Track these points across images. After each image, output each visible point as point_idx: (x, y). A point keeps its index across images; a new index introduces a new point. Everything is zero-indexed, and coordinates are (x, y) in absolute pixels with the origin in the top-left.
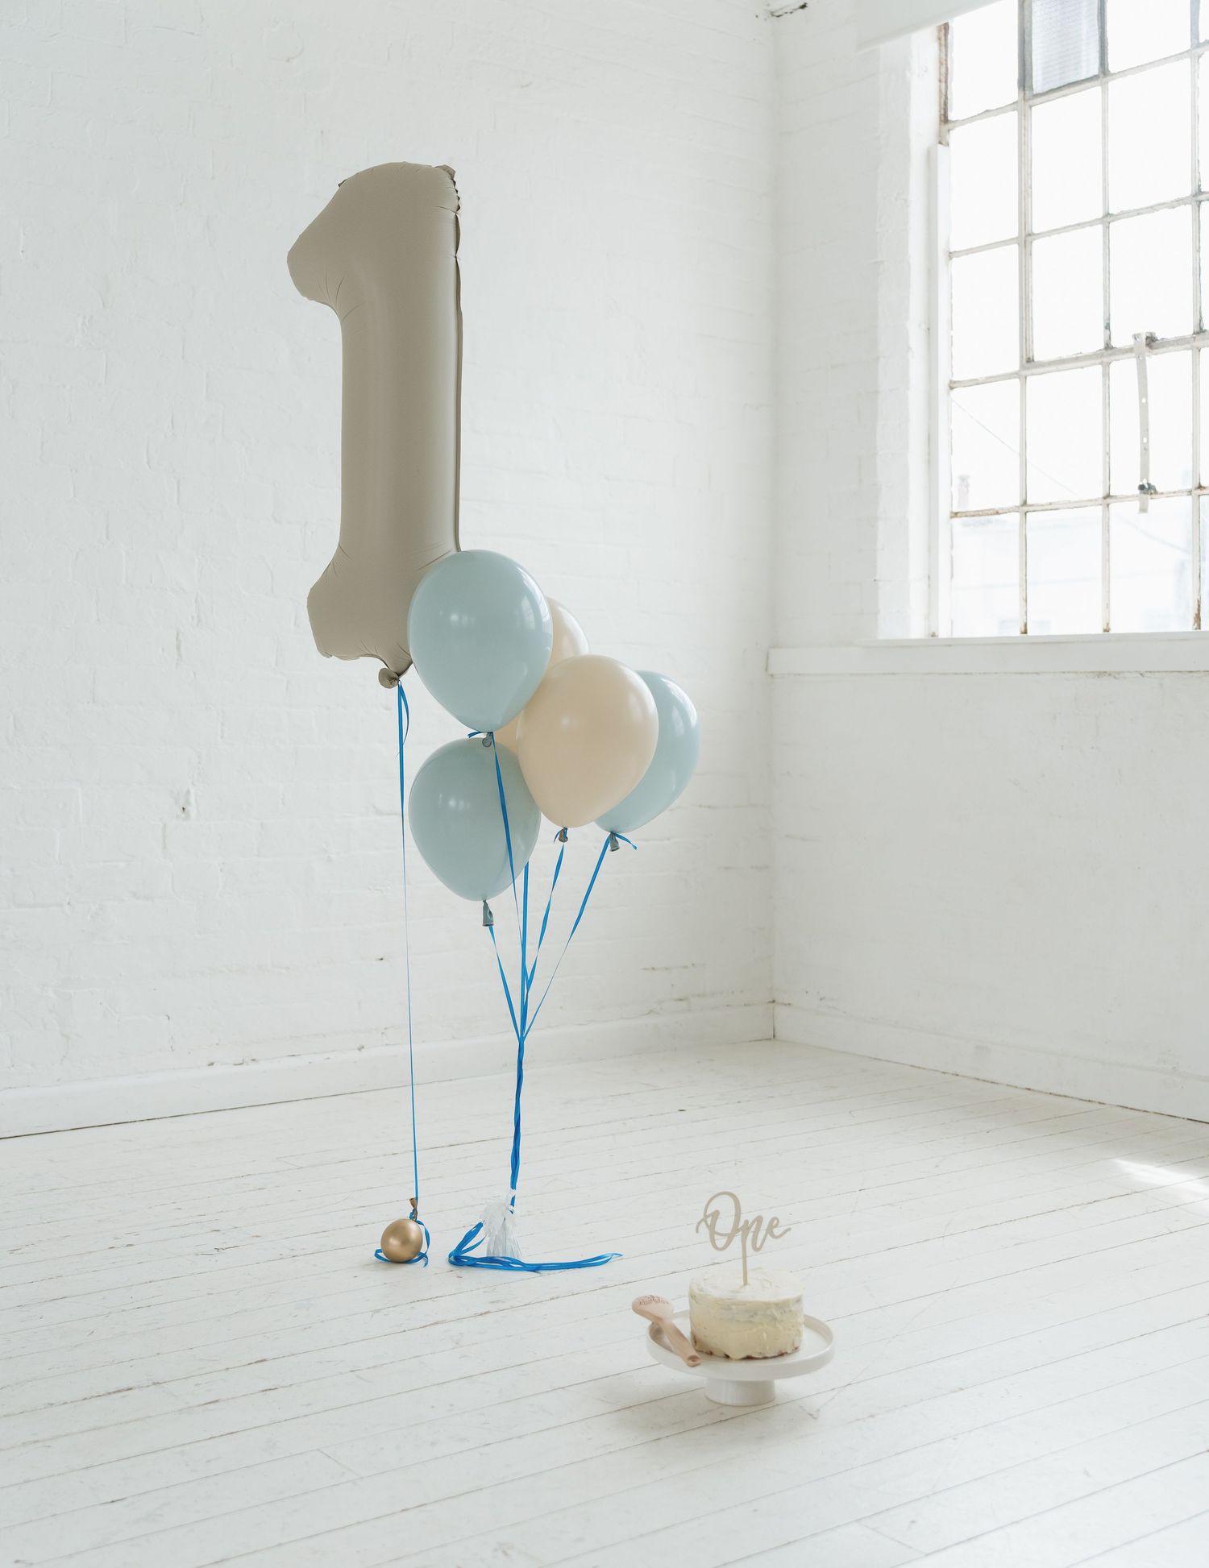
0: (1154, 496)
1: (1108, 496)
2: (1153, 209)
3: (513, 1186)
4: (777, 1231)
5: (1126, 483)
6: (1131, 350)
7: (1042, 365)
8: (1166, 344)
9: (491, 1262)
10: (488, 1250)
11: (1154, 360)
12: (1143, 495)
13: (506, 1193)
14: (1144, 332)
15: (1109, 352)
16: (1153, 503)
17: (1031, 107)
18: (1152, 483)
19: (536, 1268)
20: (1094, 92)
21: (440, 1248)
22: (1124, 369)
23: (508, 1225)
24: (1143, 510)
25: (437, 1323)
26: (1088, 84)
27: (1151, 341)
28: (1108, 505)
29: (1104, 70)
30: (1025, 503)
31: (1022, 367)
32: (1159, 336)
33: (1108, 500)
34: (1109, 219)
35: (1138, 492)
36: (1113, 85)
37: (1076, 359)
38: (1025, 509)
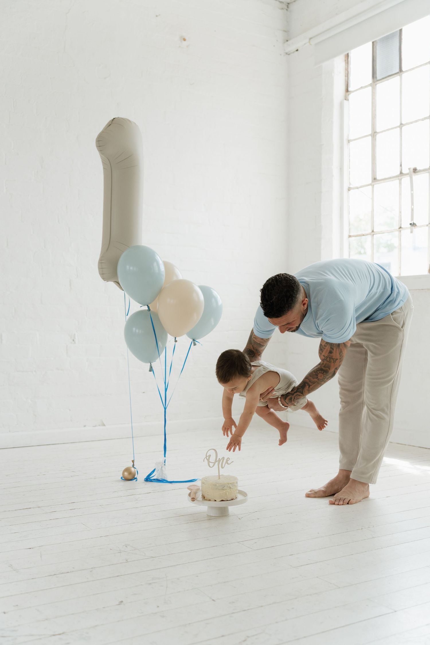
0: (415, 227)
1: (401, 228)
2: (416, 121)
3: (165, 456)
4: (229, 462)
5: (406, 224)
6: (408, 174)
7: (379, 180)
8: (420, 171)
9: (158, 480)
10: (157, 477)
11: (415, 177)
12: (412, 227)
13: (162, 459)
14: (413, 167)
15: (401, 175)
16: (415, 230)
17: (376, 85)
18: (415, 222)
19: (171, 482)
20: (397, 78)
21: (141, 476)
22: (406, 180)
23: (163, 469)
24: (412, 232)
25: (133, 495)
26: (395, 75)
27: (415, 170)
28: (400, 231)
29: (401, 70)
30: (373, 231)
31: (372, 182)
32: (418, 169)
33: (401, 229)
34: (402, 126)
35: (410, 226)
36: (404, 75)
37: (390, 178)
38: (373, 233)
